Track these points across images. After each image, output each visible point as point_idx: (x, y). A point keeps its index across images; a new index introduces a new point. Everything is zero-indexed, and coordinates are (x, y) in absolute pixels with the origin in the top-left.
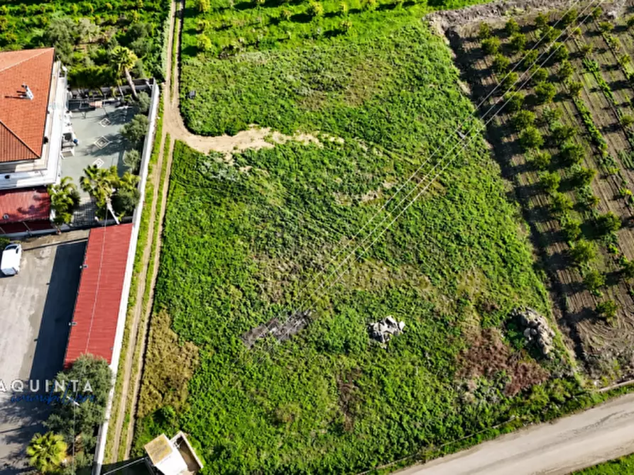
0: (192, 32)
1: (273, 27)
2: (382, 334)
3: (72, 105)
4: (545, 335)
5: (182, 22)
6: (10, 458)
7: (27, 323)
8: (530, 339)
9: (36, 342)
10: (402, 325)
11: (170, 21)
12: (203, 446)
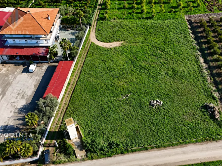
0: (103, 14)
1: (129, 15)
2: (154, 104)
3: (61, 29)
4: (216, 112)
5: (100, 11)
6: (18, 125)
7: (33, 87)
8: (210, 113)
9: (35, 92)
10: (162, 102)
11: (96, 11)
12: (84, 130)
